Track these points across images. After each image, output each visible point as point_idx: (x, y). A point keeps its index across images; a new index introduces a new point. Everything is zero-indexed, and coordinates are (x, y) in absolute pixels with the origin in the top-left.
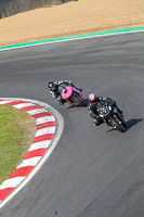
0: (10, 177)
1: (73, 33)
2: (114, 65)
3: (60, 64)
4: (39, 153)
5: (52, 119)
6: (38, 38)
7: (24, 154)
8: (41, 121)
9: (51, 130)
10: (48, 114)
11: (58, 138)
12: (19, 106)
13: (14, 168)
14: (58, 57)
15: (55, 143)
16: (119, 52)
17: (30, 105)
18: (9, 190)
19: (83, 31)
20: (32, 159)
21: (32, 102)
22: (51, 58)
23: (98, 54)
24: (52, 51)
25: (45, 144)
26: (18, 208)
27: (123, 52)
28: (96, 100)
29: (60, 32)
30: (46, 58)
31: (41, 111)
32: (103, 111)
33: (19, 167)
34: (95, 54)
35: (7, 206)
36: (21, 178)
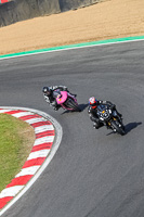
0: (9, 186)
1: (72, 42)
2: (113, 74)
3: (58, 73)
4: (38, 161)
5: (51, 128)
6: (37, 47)
7: (22, 163)
8: (39, 130)
9: (50, 139)
10: (47, 123)
11: (56, 147)
12: (18, 115)
13: (13, 177)
14: (57, 66)
15: (53, 152)
17: (29, 113)
18: (8, 199)
19: (82, 40)
20: (31, 168)
21: (31, 111)
22: (51, 67)
23: (97, 63)
24: (51, 60)
25: (43, 153)
27: (123, 61)
28: (97, 103)
29: (59, 41)
30: (44, 67)
31: (40, 120)
32: (104, 114)
33: (18, 176)
34: (94, 63)
36: (20, 187)
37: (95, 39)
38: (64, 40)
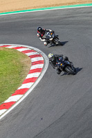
0: (13, 95)
1: (57, 5)
3: (48, 24)
4: (33, 80)
5: (41, 59)
6: (35, 7)
7: (23, 80)
8: (34, 60)
9: (41, 66)
10: (39, 56)
11: (45, 71)
12: (21, 50)
13: (16, 89)
14: (47, 20)
15: (43, 75)
16: (86, 18)
18: (13, 103)
19: (64, 4)
20: (28, 84)
21: (29, 48)
22: (43, 20)
23: (73, 19)
25: (36, 75)
26: (17, 114)
27: (89, 18)
29: (49, 4)
30: (39, 20)
31: (35, 53)
33: (19, 88)
34: (70, 19)
35: (10, 113)
36: (21, 96)
37: (72, 3)
38: (52, 3)
